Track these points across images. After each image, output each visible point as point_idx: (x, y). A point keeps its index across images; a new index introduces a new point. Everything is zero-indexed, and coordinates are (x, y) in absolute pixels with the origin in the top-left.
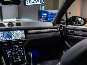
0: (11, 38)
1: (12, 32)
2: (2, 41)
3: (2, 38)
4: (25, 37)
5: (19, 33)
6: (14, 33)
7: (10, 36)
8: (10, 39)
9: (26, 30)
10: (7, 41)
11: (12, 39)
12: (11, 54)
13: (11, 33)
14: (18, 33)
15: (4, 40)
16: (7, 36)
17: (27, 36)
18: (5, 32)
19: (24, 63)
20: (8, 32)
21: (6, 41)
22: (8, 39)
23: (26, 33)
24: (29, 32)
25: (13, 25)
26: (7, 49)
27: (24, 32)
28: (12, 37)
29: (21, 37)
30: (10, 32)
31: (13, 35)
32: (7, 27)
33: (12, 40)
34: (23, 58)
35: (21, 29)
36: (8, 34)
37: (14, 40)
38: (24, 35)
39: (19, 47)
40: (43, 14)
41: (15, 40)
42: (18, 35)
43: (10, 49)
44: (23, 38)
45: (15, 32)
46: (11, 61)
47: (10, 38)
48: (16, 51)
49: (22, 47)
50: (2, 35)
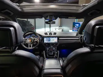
1: (50, 38)
3: (45, 41)
4: (57, 42)
5: (54, 39)
6: (52, 39)
7: (49, 41)
9: (58, 37)
12: (49, 50)
17: (59, 41)
18: (47, 38)
19: (54, 56)
22: (48, 42)
23: (58, 39)
24: (60, 38)
25: (52, 35)
26: (48, 47)
27: (57, 39)
29: (55, 41)
32: (48, 35)
33: (50, 43)
34: (54, 53)
35: (55, 37)
38: (57, 40)
39: (53, 47)
41: (52, 43)
43: (49, 47)
46: (48, 54)
48: (51, 49)
49: (55, 47)
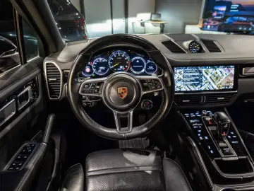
0: (199, 86)
1: (204, 70)
2: (180, 92)
3: (179, 85)
4: (234, 86)
5: (221, 75)
6: (208, 73)
7: (198, 81)
8: (197, 88)
9: (239, 66)
10: (191, 91)
11: (203, 88)
13: (201, 72)
14: (219, 73)
15: (183, 89)
16: (191, 81)
17: (239, 80)
18: (188, 69)
20: (194, 70)
21: (187, 92)
22: (193, 89)
23: (237, 76)
24: (245, 71)
27: (233, 71)
28: (202, 82)
29: (223, 84)
30: (199, 71)
31: (206, 79)
33: (201, 91)
35: (226, 64)
36: (194, 74)
37: (205, 91)
38: (232, 79)
40: (216, 8)
41: (209, 90)
42: (217, 78)
44: (228, 86)
45: (211, 70)
47: (198, 84)
50: (181, 77)
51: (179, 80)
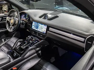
4: (46, 33)
9: (48, 26)
10: (35, 30)
11: (38, 30)
13: (38, 25)
15: (34, 29)
16: (36, 27)
20: (37, 23)
27: (46, 27)
29: (43, 31)
31: (39, 27)
41: (39, 32)
42: (42, 28)
45: (41, 25)
47: (37, 28)
51: (33, 25)
